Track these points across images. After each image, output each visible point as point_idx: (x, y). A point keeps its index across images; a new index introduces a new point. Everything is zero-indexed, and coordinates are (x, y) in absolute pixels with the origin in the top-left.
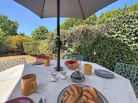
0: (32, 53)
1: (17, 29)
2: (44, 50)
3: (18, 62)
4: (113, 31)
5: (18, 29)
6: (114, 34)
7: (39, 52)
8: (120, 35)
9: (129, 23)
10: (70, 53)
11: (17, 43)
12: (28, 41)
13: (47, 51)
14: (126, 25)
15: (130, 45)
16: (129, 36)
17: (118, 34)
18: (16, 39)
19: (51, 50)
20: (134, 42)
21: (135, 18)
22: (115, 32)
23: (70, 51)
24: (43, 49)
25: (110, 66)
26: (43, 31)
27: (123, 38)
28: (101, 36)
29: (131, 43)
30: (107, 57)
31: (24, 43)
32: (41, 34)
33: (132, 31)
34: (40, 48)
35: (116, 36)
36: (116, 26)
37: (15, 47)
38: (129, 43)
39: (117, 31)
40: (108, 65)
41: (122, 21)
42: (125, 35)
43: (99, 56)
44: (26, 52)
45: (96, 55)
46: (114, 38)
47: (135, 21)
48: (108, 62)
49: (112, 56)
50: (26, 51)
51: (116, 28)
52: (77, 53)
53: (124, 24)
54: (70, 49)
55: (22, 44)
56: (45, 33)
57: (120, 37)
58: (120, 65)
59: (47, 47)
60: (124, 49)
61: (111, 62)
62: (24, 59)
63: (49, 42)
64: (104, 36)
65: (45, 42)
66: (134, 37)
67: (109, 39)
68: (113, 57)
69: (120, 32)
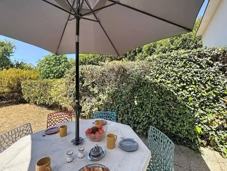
0: (38, 100)
1: (11, 54)
2: (59, 97)
3: (20, 131)
4: (155, 75)
5: (13, 54)
6: (157, 78)
7: (50, 98)
8: (163, 80)
9: (172, 65)
10: (101, 103)
11: (11, 82)
12: (31, 78)
13: (65, 98)
14: (169, 68)
15: (176, 94)
16: (174, 82)
17: (162, 78)
18: (9, 76)
19: (71, 96)
20: (181, 89)
21: (178, 59)
22: (158, 75)
23: (100, 99)
24: (57, 95)
25: (157, 123)
26: (59, 60)
27: (168, 83)
28: (141, 79)
29: (178, 91)
30: (152, 109)
31: (23, 83)
32: (54, 66)
33: (176, 76)
34: (53, 93)
35: (159, 81)
36: (158, 68)
37: (6, 90)
38: (175, 91)
39: (160, 74)
40: (154, 121)
41: (165, 62)
42: (169, 80)
43: (142, 108)
44: (26, 99)
45: (138, 106)
46: (156, 83)
47: (178, 63)
48: (154, 116)
49: (157, 108)
50: (25, 97)
51: (158, 70)
52: (111, 103)
53: (167, 65)
54: (101, 95)
55: (19, 85)
56: (62, 62)
57: (164, 82)
58: (152, 129)
59: (65, 93)
60: (170, 99)
61: (157, 116)
62: (30, 125)
63: (68, 84)
64: (146, 80)
65: (61, 83)
66: (180, 84)
67: (151, 84)
68: (159, 109)
69: (163, 76)
